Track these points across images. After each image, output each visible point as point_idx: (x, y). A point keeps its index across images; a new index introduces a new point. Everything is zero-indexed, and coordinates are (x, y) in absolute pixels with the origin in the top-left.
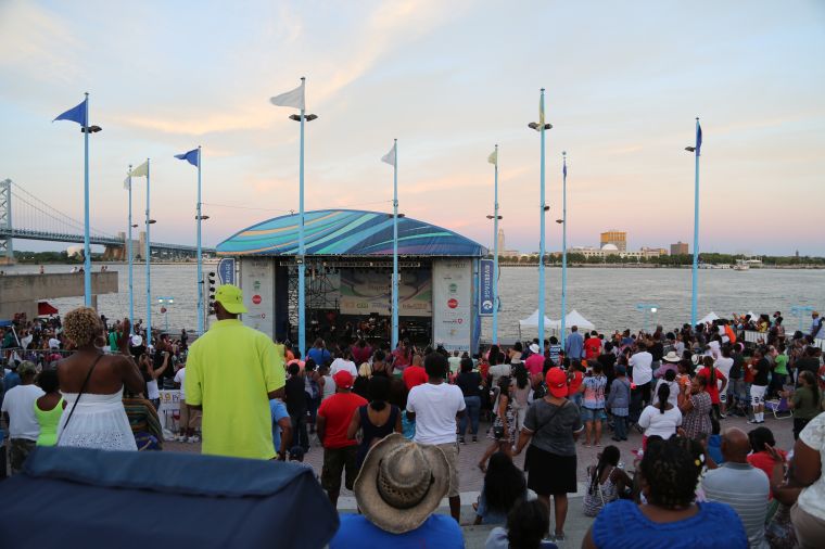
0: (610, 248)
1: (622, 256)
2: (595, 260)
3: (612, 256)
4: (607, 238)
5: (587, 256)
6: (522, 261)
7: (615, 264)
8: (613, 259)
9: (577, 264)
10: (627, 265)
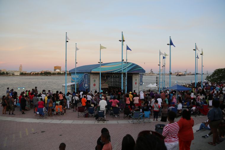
0: (58, 71)
1: (62, 73)
2: (54, 74)
3: (59, 73)
4: (56, 68)
5: (52, 73)
6: (32, 74)
8: (59, 74)
9: (49, 75)
10: (63, 75)
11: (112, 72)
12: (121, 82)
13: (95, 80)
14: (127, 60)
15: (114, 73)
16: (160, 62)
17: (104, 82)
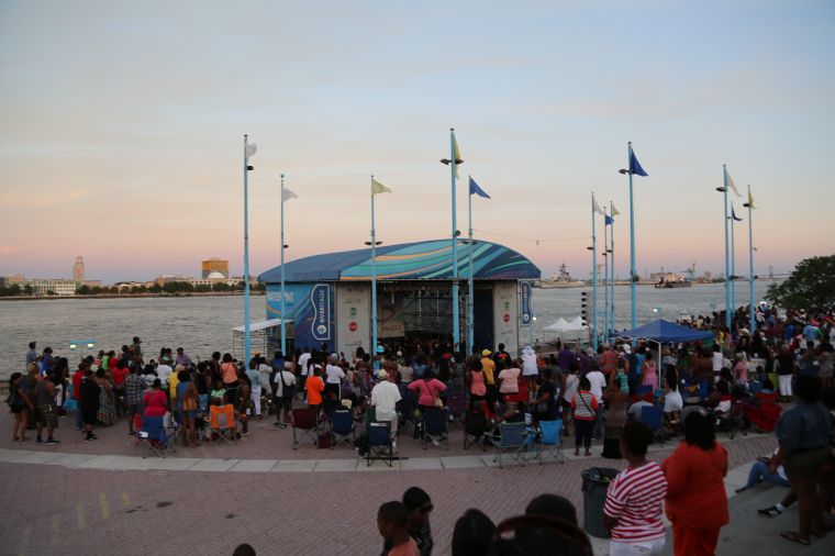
0: (216, 276)
1: (230, 284)
2: (202, 289)
3: (219, 284)
4: (208, 267)
5: (194, 284)
6: (122, 292)
7: (222, 293)
8: (221, 288)
9: (184, 293)
10: (235, 293)
11: (416, 276)
12: (452, 315)
13: (353, 309)
14: (470, 234)
15: (424, 282)
16: (594, 238)
17: (387, 314)
